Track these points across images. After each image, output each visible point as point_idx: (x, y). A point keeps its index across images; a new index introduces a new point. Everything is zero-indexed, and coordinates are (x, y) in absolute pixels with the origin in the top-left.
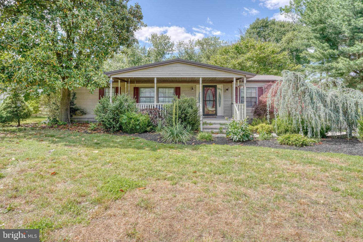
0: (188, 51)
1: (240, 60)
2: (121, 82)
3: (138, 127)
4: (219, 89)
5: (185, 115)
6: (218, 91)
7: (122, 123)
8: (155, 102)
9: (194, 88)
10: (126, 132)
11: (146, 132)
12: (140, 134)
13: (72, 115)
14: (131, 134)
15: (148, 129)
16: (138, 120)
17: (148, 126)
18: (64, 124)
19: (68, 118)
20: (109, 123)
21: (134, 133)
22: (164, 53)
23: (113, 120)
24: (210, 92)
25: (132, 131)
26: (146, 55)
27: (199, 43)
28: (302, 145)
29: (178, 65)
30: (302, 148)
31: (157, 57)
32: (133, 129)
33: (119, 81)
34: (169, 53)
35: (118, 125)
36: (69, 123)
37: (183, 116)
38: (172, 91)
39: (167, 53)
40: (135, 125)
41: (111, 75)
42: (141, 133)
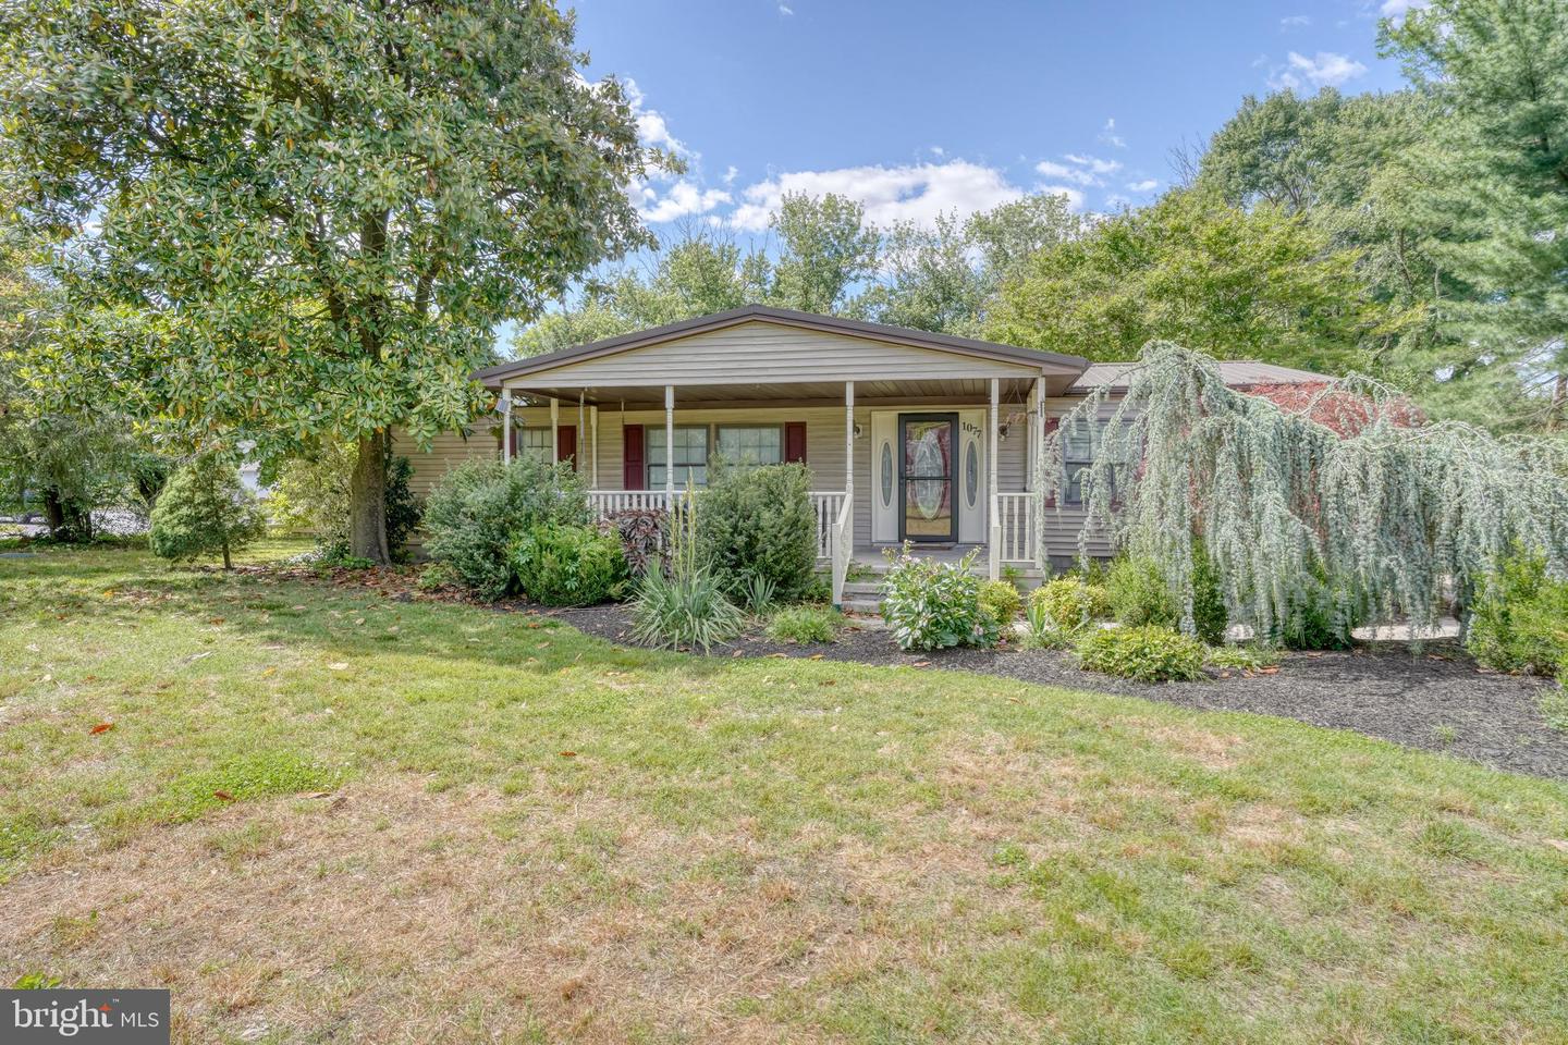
0: (935, 265)
1: (1117, 300)
2: (560, 406)
3: (571, 584)
4: (970, 428)
5: (749, 536)
6: (965, 438)
7: (514, 567)
8: (670, 484)
9: (861, 427)
10: (535, 601)
11: (608, 600)
12: (583, 610)
13: (405, 533)
14: (551, 607)
15: (614, 590)
16: (574, 557)
17: (616, 578)
18: (362, 565)
19: (379, 545)
20: (471, 563)
21: (562, 604)
22: (837, 274)
23: (486, 557)
24: (926, 442)
25: (555, 598)
26: (768, 287)
27: (983, 228)
28: (1161, 676)
29: (755, 333)
30: (1153, 690)
31: (806, 292)
32: (556, 588)
33: (554, 402)
34: (857, 277)
35: (503, 573)
36: (384, 562)
37: (740, 540)
38: (773, 437)
39: (852, 275)
40: (560, 574)
41: (502, 381)
42: (586, 606)
